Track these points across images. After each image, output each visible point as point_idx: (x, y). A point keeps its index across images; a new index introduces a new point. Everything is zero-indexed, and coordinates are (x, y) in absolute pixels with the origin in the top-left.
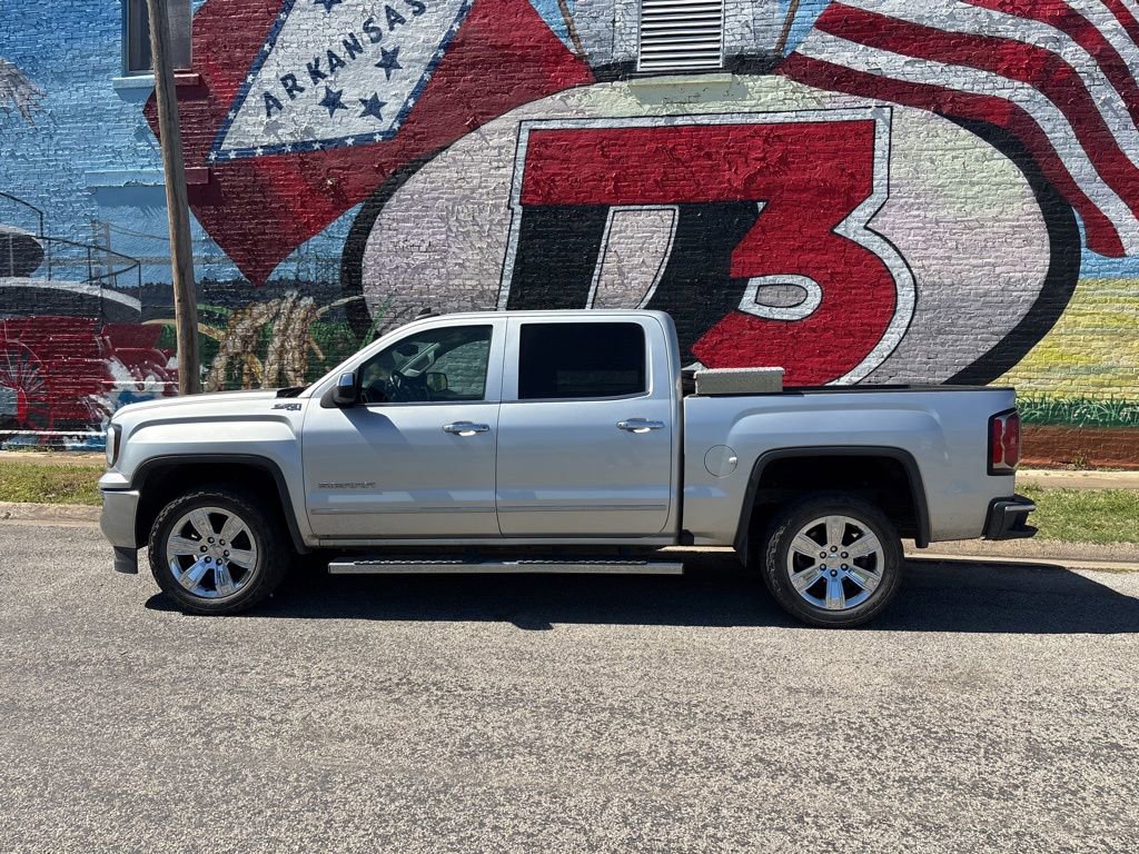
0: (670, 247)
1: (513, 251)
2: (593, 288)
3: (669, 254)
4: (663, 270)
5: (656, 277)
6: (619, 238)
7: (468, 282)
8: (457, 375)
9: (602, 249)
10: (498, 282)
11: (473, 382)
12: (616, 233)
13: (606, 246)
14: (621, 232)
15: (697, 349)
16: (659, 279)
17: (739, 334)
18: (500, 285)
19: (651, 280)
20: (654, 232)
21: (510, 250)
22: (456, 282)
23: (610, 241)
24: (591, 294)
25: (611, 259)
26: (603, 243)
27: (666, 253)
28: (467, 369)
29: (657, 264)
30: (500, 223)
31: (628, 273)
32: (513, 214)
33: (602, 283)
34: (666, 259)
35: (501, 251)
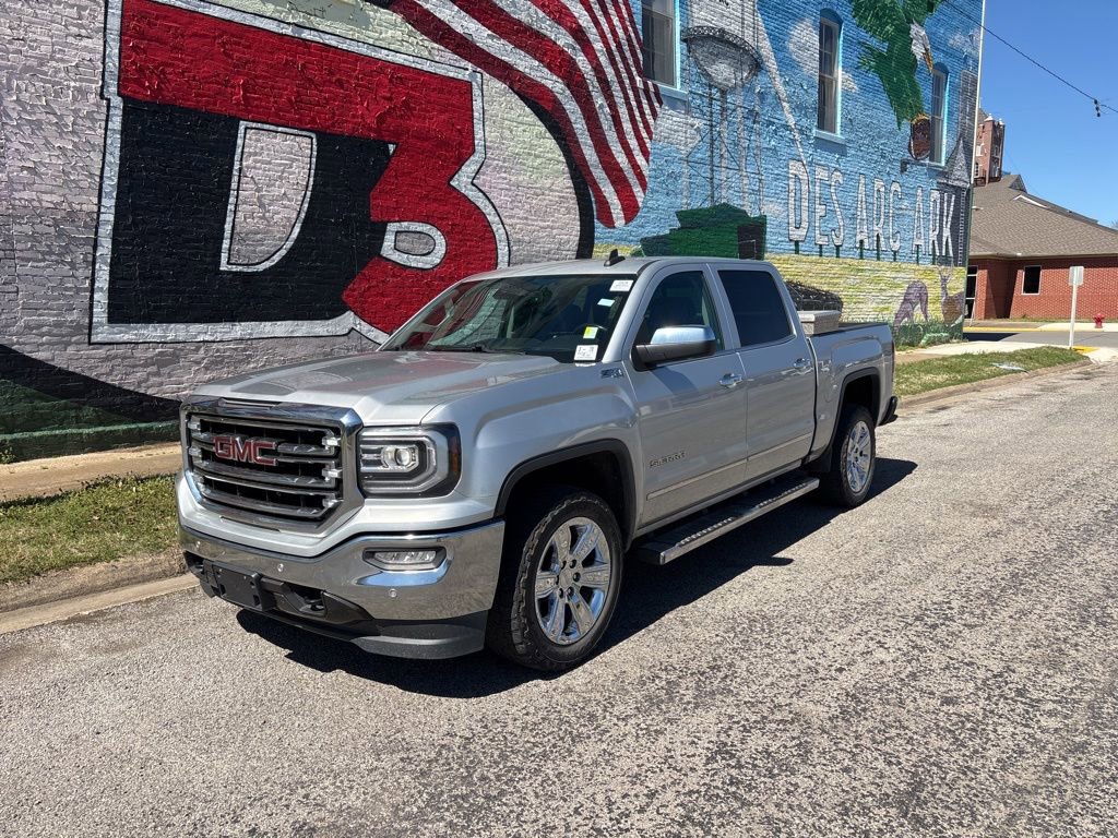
0: (312, 179)
1: (114, 158)
2: (229, 219)
3: (310, 188)
4: (306, 205)
5: (299, 213)
6: (256, 161)
7: (46, 197)
8: (42, 335)
9: (235, 173)
10: (95, 201)
11: (69, 344)
12: (250, 154)
13: (240, 170)
14: (255, 154)
15: (348, 296)
16: (303, 215)
17: (383, 281)
18: (99, 204)
19: (295, 216)
20: (293, 161)
21: (109, 158)
22: (26, 195)
23: (244, 163)
24: (228, 227)
25: (247, 185)
26: (236, 167)
27: (307, 187)
28: (58, 325)
29: (300, 198)
30: (90, 116)
31: (269, 205)
32: (108, 107)
33: (240, 214)
34: (309, 193)
35: (96, 157)
